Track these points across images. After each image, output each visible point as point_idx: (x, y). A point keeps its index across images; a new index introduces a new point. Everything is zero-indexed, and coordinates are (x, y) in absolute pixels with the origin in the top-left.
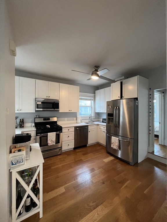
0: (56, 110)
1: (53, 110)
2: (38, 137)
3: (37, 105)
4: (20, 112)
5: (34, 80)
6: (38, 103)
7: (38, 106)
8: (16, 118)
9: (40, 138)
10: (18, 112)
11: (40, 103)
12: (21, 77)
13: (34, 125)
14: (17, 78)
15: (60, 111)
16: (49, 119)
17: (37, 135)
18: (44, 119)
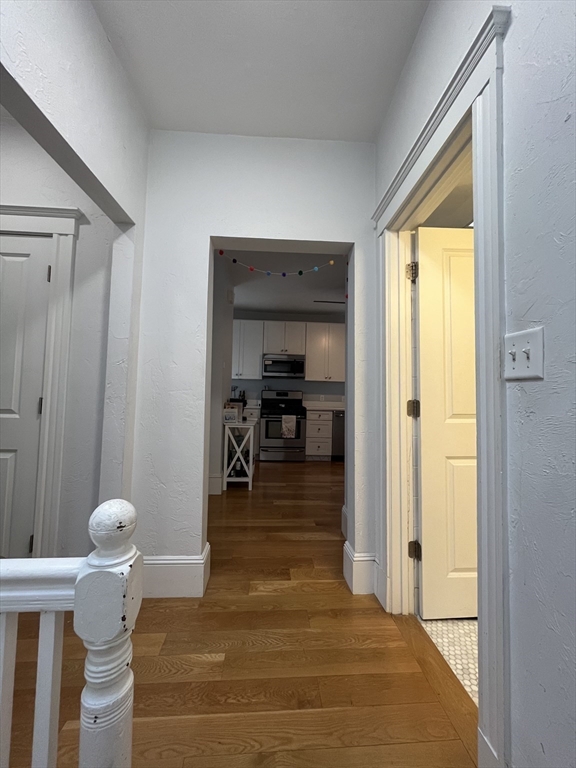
0: (298, 375)
1: (292, 375)
2: (263, 421)
3: (266, 365)
4: (240, 377)
5: (261, 322)
6: (267, 363)
7: (266, 368)
8: (234, 389)
9: (267, 422)
10: (236, 377)
11: (270, 362)
12: (242, 321)
13: (260, 402)
14: (236, 323)
15: (306, 379)
16: (286, 395)
17: (262, 417)
18: (278, 394)
